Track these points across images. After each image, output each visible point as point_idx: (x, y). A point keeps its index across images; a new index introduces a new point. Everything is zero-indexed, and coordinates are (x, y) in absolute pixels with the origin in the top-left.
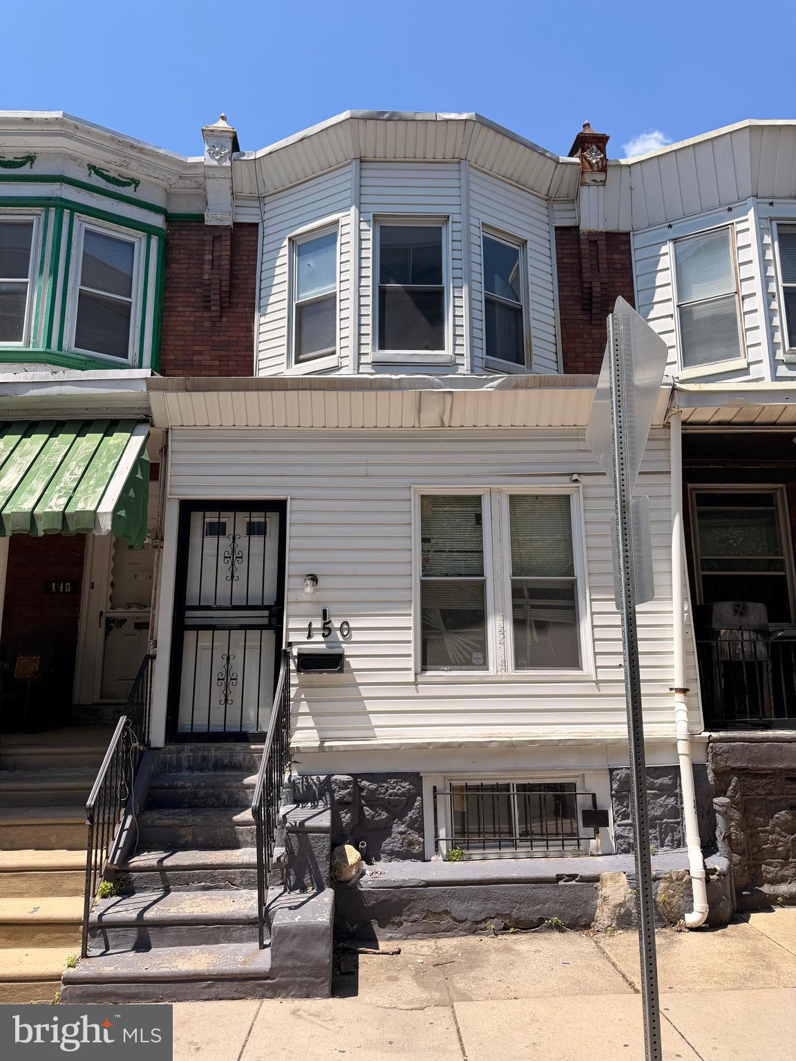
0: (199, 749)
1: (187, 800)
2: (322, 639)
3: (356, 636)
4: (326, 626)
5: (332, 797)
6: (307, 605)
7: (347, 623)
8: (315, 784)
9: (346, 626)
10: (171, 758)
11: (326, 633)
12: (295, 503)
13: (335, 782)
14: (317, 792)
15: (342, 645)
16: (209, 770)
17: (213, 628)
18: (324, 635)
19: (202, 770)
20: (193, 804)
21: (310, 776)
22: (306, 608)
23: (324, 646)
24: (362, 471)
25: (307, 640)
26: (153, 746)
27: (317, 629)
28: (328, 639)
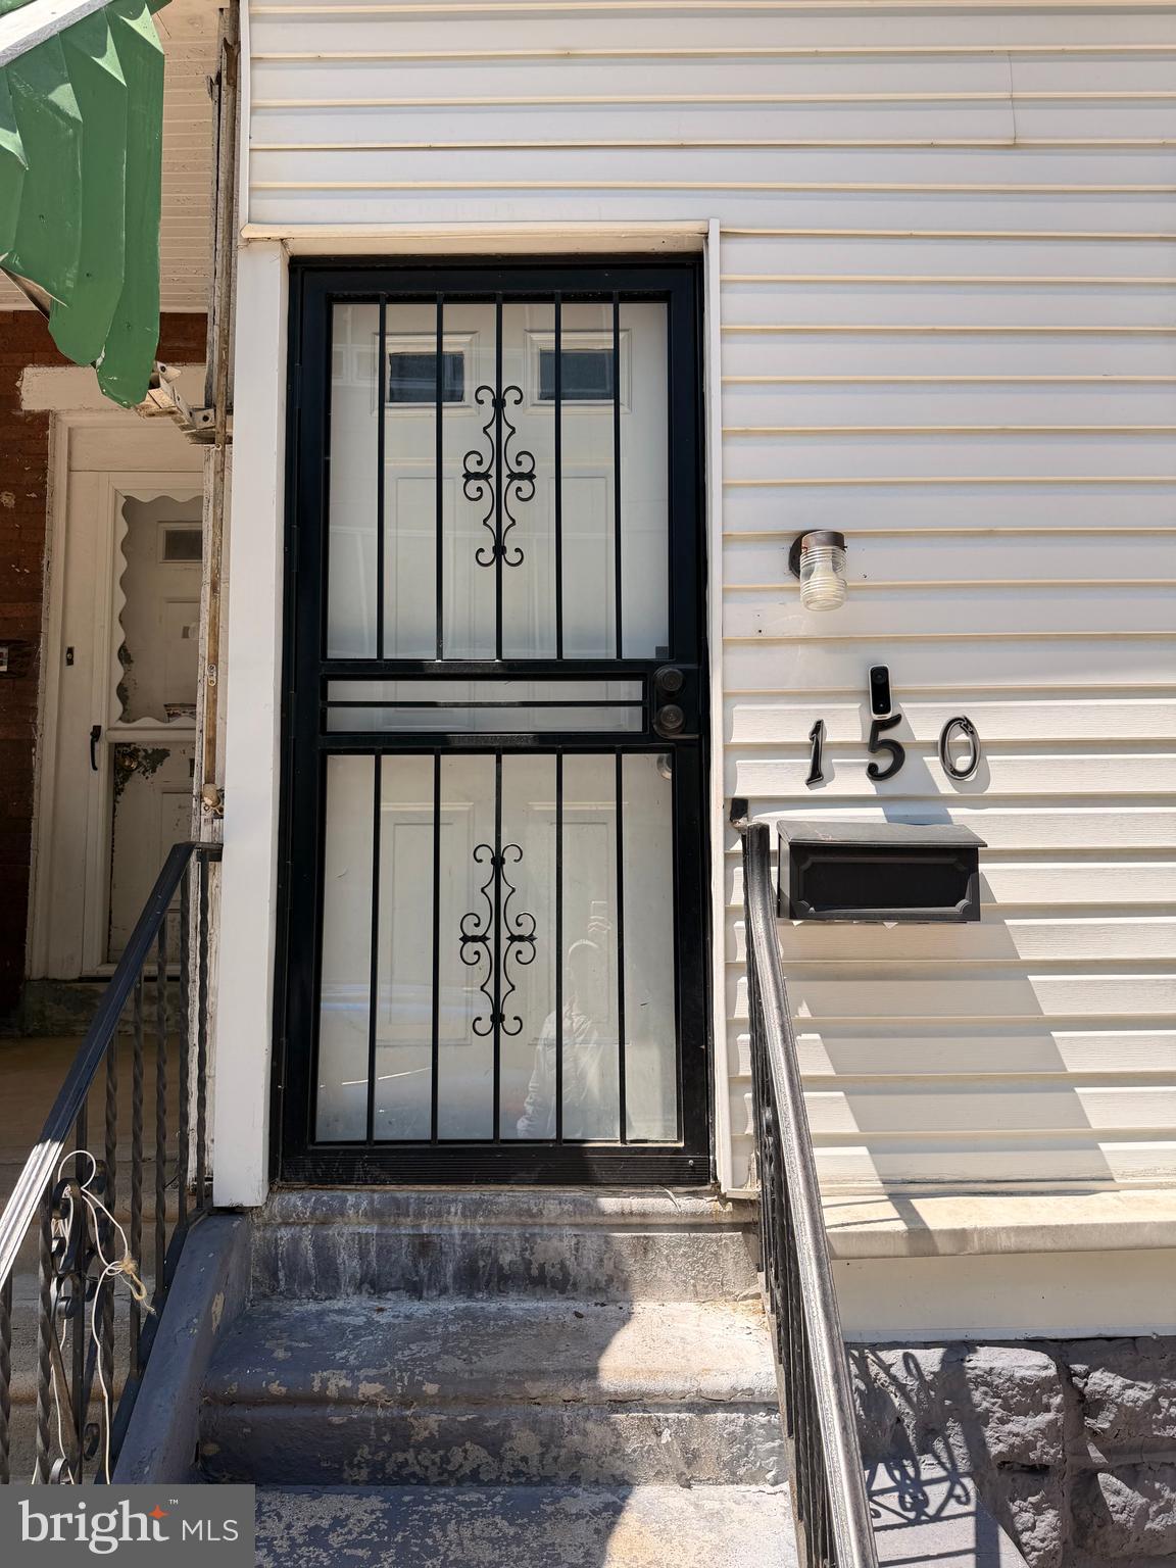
0: (400, 1208)
1: (365, 1451)
2: (867, 787)
3: (1003, 775)
4: (883, 735)
5: (976, 1445)
6: (801, 651)
7: (966, 725)
8: (901, 1388)
9: (963, 737)
10: (295, 1241)
11: (884, 764)
12: (735, 248)
13: (985, 1380)
14: (909, 1422)
15: (952, 811)
16: (443, 1291)
17: (436, 744)
18: (873, 771)
19: (415, 1290)
20: (390, 1468)
21: (875, 1347)
22: (798, 666)
23: (876, 814)
24: (996, 125)
25: (807, 792)
26: (221, 1199)
27: (845, 748)
28: (891, 786)
